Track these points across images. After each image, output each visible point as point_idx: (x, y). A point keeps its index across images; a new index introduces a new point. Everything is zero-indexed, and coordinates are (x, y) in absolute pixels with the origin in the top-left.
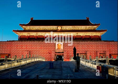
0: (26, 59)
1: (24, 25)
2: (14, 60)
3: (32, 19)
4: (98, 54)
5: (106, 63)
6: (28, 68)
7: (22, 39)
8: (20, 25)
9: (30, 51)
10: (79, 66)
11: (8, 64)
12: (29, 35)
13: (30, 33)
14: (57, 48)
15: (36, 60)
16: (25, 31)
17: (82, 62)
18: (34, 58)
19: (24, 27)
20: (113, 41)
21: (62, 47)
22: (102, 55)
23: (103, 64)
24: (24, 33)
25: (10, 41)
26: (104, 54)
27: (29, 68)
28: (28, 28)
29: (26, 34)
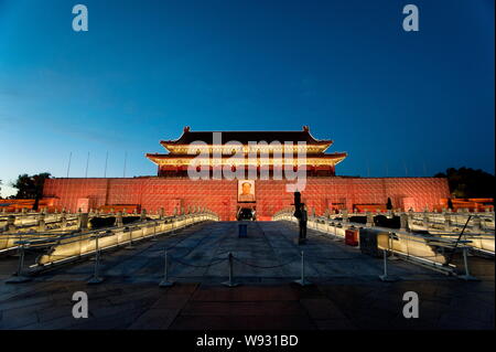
0: (182, 215)
1: (170, 143)
2: (160, 219)
3: (186, 131)
4: (330, 205)
5: (367, 225)
6: (189, 235)
7: (164, 173)
8: (162, 142)
9: (182, 200)
10: (305, 232)
11: (148, 226)
12: (180, 164)
13: (183, 160)
14: (240, 192)
15: (201, 218)
16: (171, 156)
17: (311, 224)
18: (197, 213)
19: (169, 147)
20: (358, 177)
21: (252, 191)
22: (336, 207)
23: (357, 226)
24: (169, 160)
25: (140, 177)
26: (342, 204)
27: (194, 237)
28: (178, 149)
29: (173, 162)
